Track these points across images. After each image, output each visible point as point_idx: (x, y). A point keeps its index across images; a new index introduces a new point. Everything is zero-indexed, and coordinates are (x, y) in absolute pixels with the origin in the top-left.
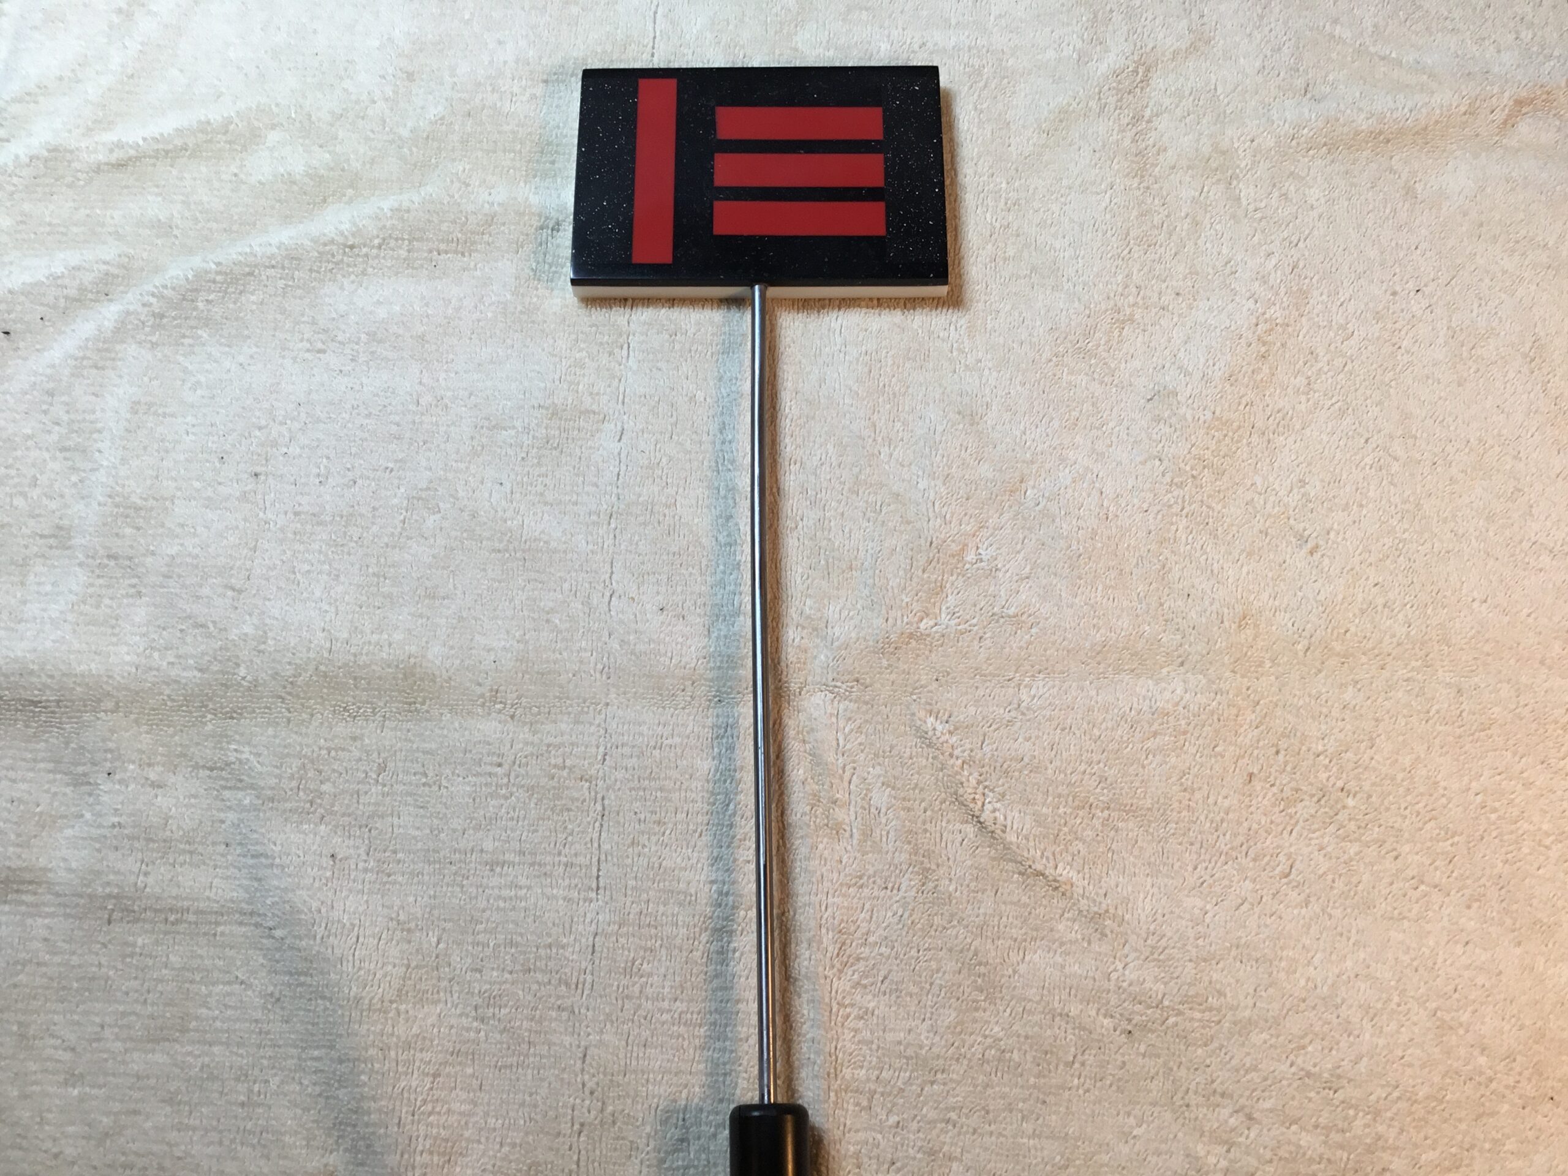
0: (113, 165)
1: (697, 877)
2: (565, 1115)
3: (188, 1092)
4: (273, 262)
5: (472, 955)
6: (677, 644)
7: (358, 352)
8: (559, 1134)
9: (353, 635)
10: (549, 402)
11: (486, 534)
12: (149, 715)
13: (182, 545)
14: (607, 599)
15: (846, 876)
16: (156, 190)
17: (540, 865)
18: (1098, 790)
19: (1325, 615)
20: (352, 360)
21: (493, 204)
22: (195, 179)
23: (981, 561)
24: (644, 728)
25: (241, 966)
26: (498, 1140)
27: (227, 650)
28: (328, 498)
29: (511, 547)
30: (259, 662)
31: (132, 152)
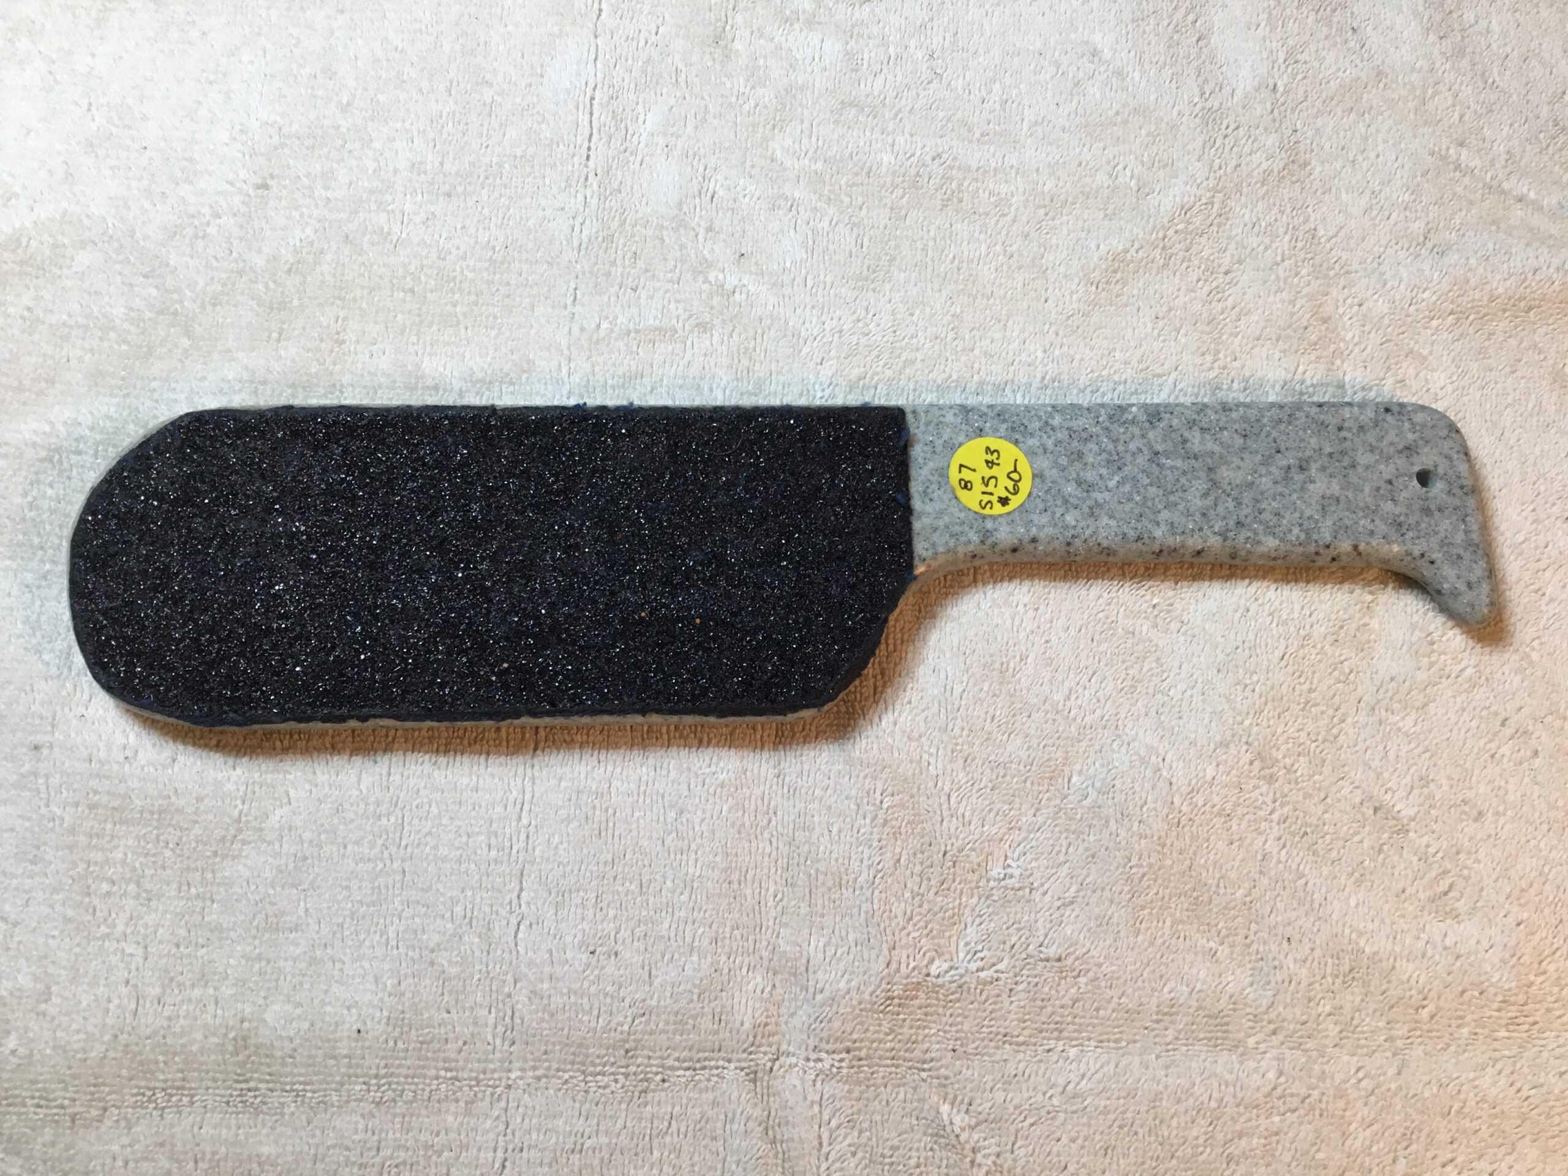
6: (606, 995)
14: (513, 928)
23: (1011, 877)
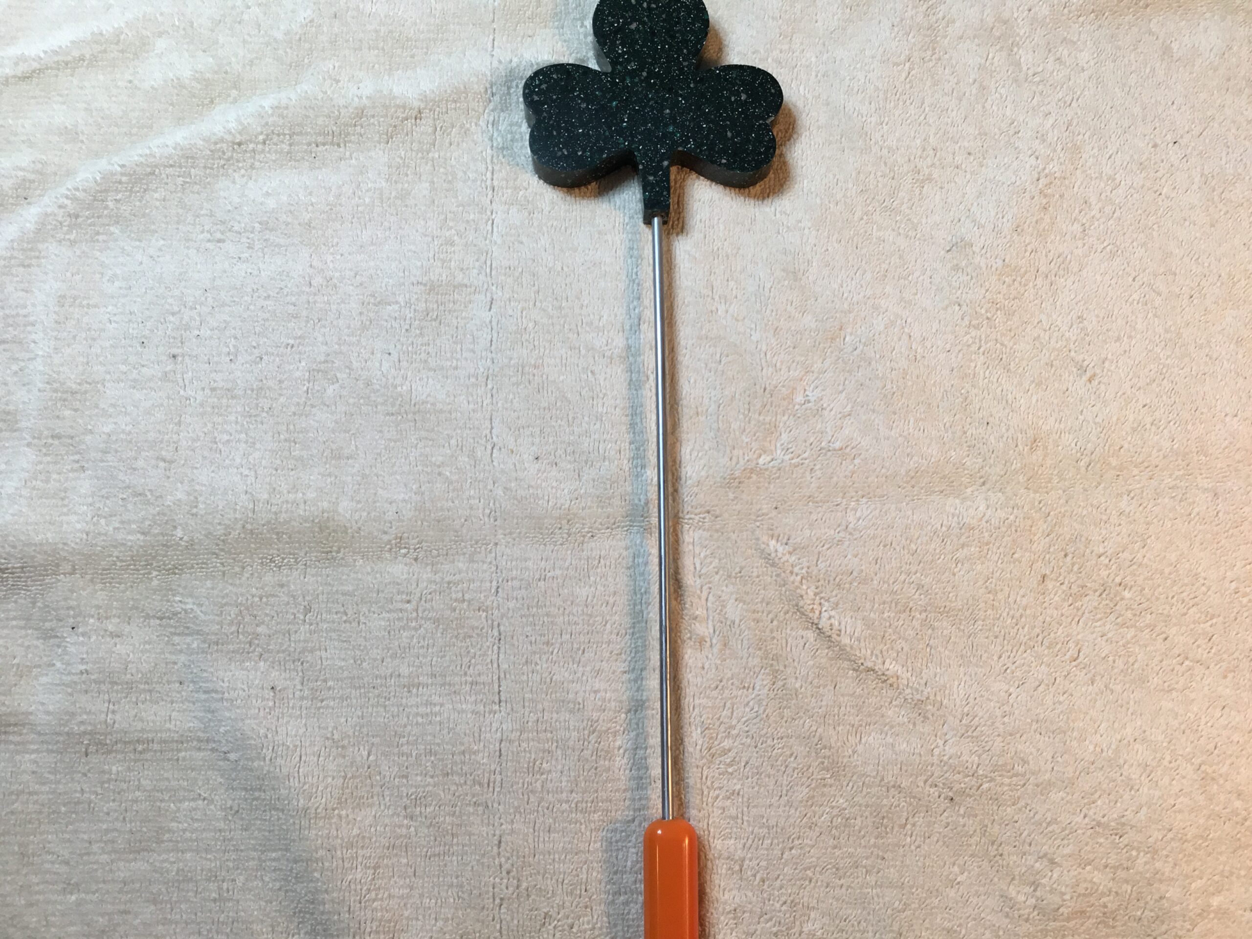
0: (19, 78)
1: (583, 689)
2: (487, 892)
3: (168, 893)
4: (171, 162)
5: (398, 764)
6: (552, 488)
7: (253, 240)
8: (483, 908)
9: (273, 496)
10: (425, 279)
11: (380, 400)
12: (101, 574)
13: (115, 423)
14: (489, 452)
15: (708, 680)
16: (60, 99)
17: (450, 685)
18: (916, 596)
19: (1102, 435)
20: (249, 248)
21: (361, 97)
22: (94, 87)
23: (809, 402)
24: (530, 564)
25: (203, 785)
26: (433, 916)
27: (164, 514)
28: (238, 374)
29: (403, 410)
30: (193, 524)
31: (35, 65)
